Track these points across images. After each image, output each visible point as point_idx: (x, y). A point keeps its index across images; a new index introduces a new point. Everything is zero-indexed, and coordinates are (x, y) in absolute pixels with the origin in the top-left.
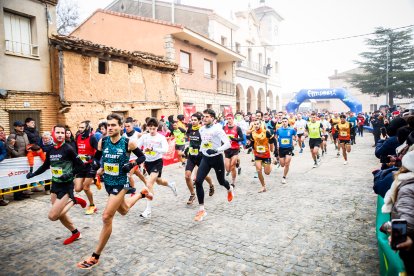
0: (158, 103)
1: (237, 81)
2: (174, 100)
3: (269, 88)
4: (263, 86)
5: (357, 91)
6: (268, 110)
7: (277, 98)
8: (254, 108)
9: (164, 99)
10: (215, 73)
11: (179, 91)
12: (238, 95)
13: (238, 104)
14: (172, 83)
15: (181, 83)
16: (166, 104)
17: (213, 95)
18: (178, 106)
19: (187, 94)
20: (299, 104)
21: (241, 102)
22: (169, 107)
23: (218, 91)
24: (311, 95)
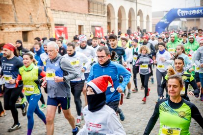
0: (30, 25)
2: (45, 22)
3: (140, 7)
4: (133, 5)
7: (148, 17)
8: (125, 27)
11: (50, 13)
12: (109, 15)
13: (109, 23)
14: (42, 3)
15: (51, 4)
16: (37, 26)
17: (84, 15)
18: (49, 28)
19: (58, 15)
20: (169, 24)
21: (112, 21)
22: (40, 29)
23: (89, 12)
24: (180, 14)
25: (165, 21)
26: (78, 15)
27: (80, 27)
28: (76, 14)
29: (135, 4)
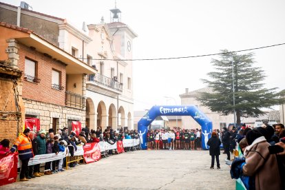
1: (87, 94)
2: (14, 111)
3: (121, 104)
4: (114, 102)
5: (207, 109)
7: (129, 113)
8: (105, 124)
9: (2, 109)
10: (64, 84)
11: (21, 102)
12: (88, 110)
13: (88, 120)
14: (13, 91)
15: (23, 92)
16: (4, 115)
17: (61, 108)
18: (18, 118)
19: (30, 106)
20: (151, 122)
21: (91, 117)
22: (7, 119)
23: (66, 105)
24: (163, 112)
26: (54, 107)
27: (55, 120)
28: (51, 106)
29: (116, 100)
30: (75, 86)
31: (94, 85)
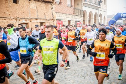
0: (44, 19)
1: (84, 8)
2: (52, 18)
3: (100, 12)
6: (99, 24)
7: (105, 17)
8: (92, 23)
9: (47, 17)
10: (73, 4)
11: (54, 14)
12: (84, 16)
13: (84, 20)
15: (55, 9)
16: (48, 20)
17: (71, 15)
18: (53, 21)
19: (58, 15)
20: (116, 21)
21: (86, 19)
22: (49, 21)
23: (74, 14)
24: (122, 16)
25: (114, 19)
26: (68, 15)
27: (69, 21)
28: (67, 15)
29: (98, 11)
30: (78, 4)
31: (87, 4)
